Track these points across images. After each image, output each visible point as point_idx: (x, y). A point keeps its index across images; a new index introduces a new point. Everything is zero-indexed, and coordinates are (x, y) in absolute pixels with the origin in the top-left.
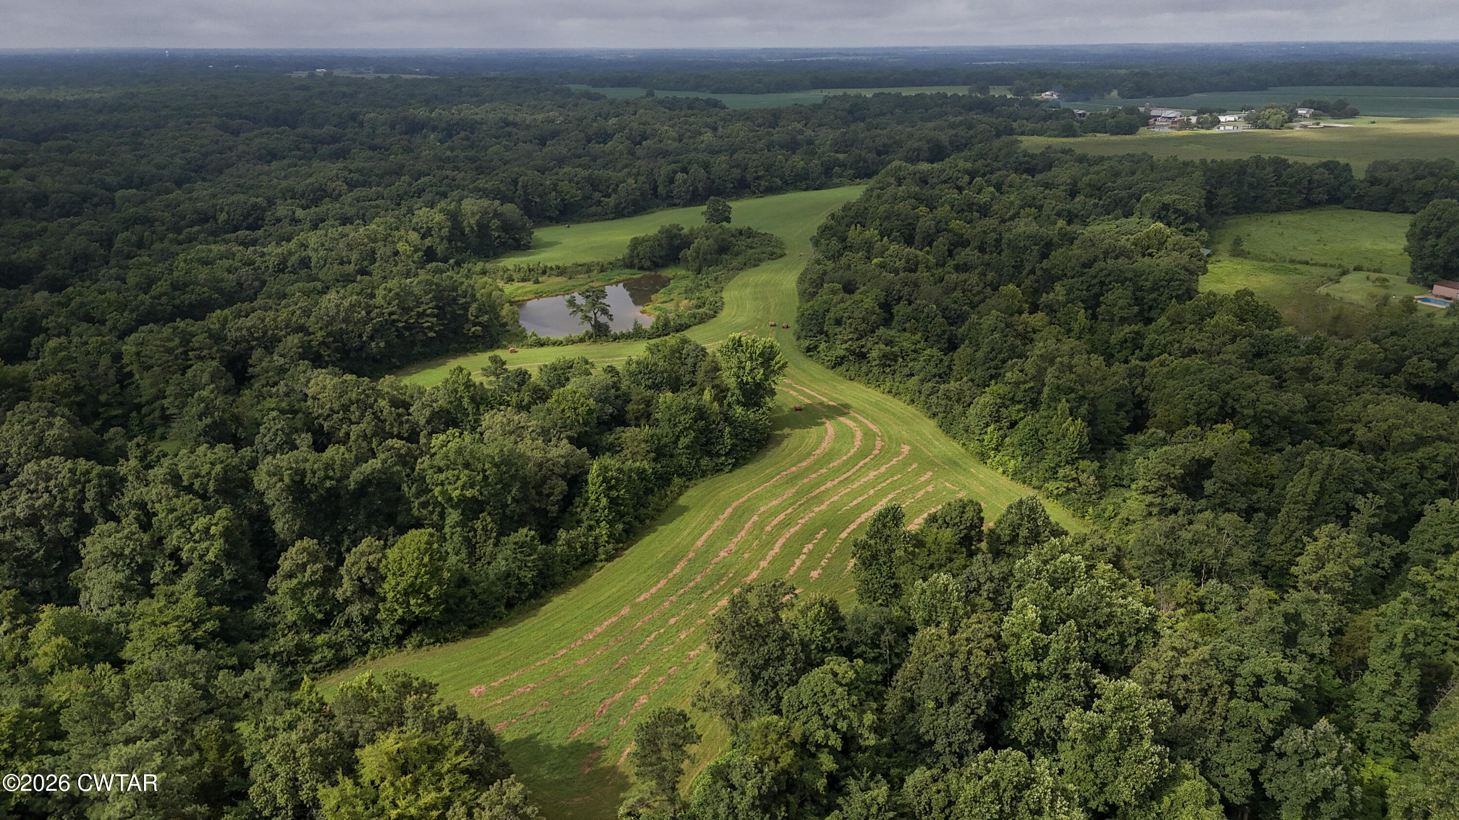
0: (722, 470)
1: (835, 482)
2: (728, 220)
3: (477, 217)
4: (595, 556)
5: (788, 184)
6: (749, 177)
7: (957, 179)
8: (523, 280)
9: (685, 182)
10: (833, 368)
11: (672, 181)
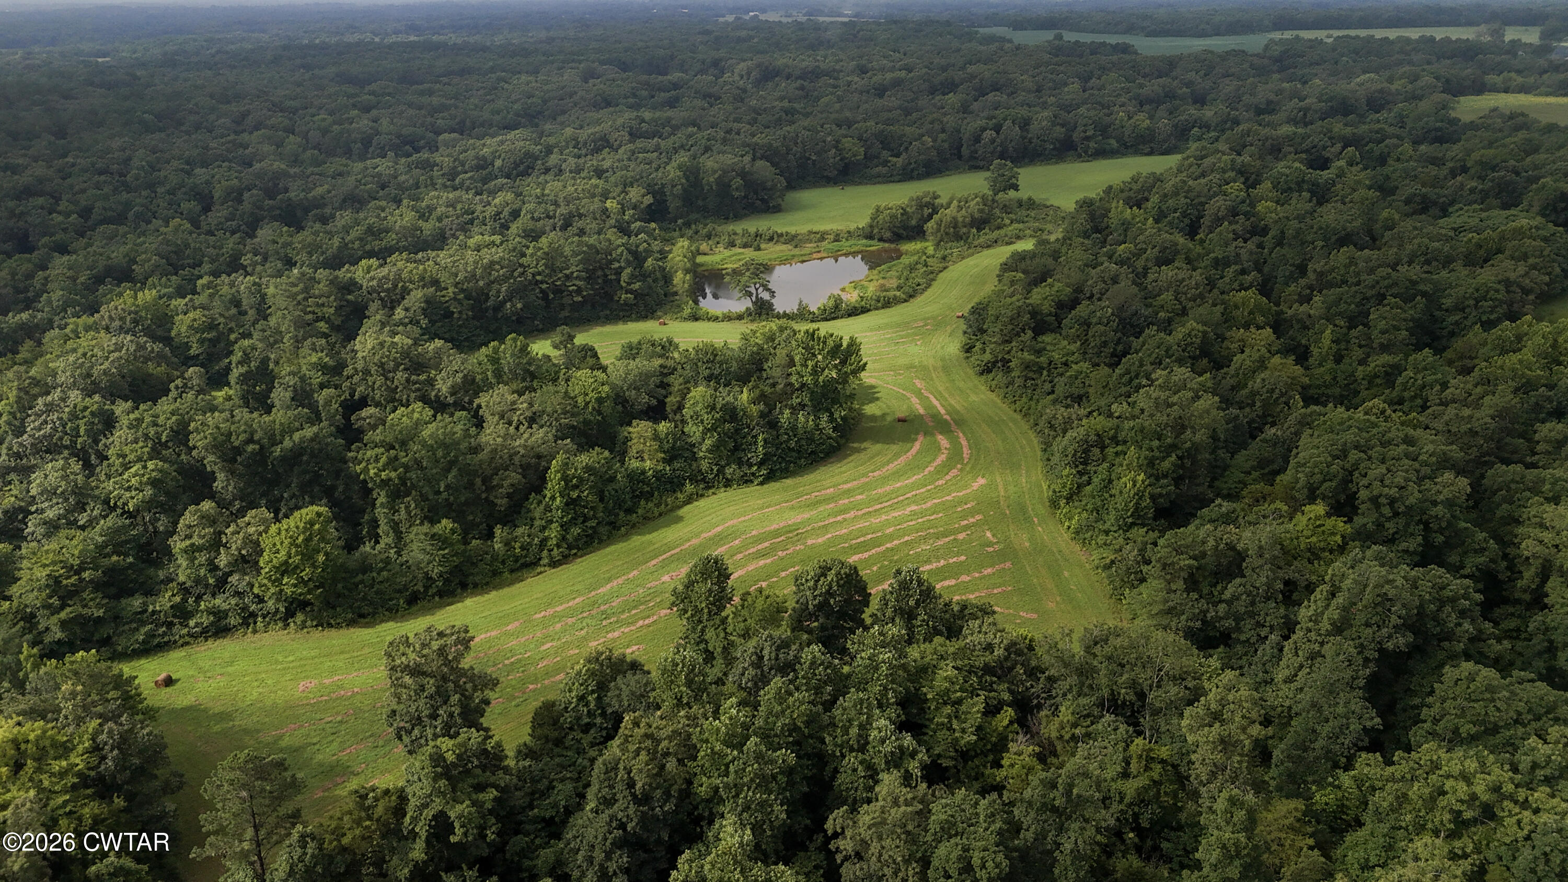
0: (752, 482)
1: (860, 513)
2: (1016, 187)
3: (716, 176)
4: (540, 559)
5: (1127, 147)
6: (1076, 136)
7: (1325, 148)
8: (745, 246)
9: (993, 141)
10: (982, 374)
11: (977, 139)
